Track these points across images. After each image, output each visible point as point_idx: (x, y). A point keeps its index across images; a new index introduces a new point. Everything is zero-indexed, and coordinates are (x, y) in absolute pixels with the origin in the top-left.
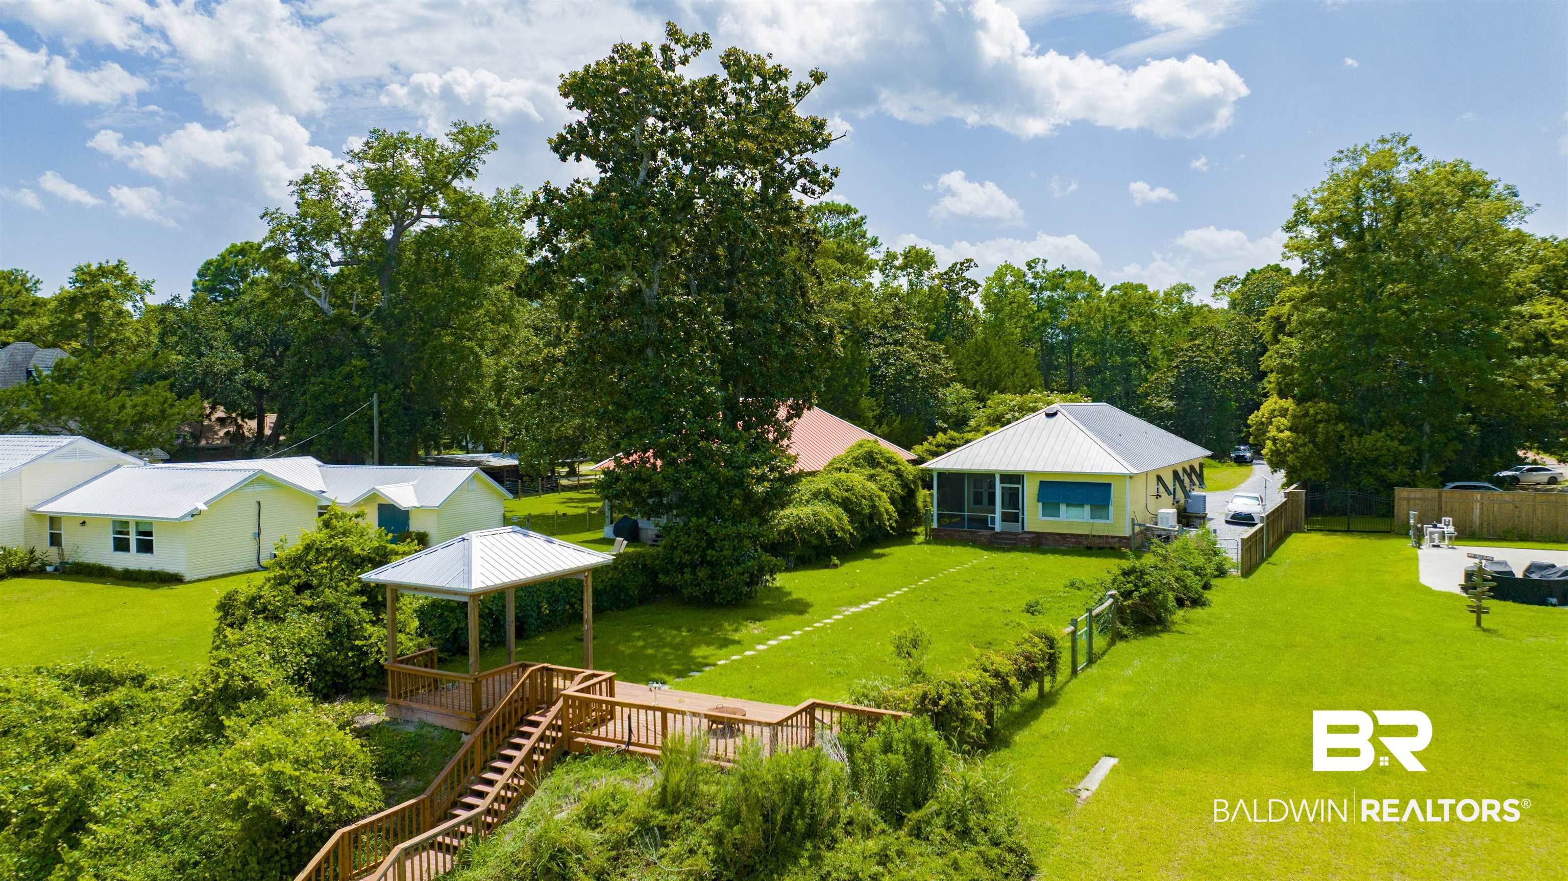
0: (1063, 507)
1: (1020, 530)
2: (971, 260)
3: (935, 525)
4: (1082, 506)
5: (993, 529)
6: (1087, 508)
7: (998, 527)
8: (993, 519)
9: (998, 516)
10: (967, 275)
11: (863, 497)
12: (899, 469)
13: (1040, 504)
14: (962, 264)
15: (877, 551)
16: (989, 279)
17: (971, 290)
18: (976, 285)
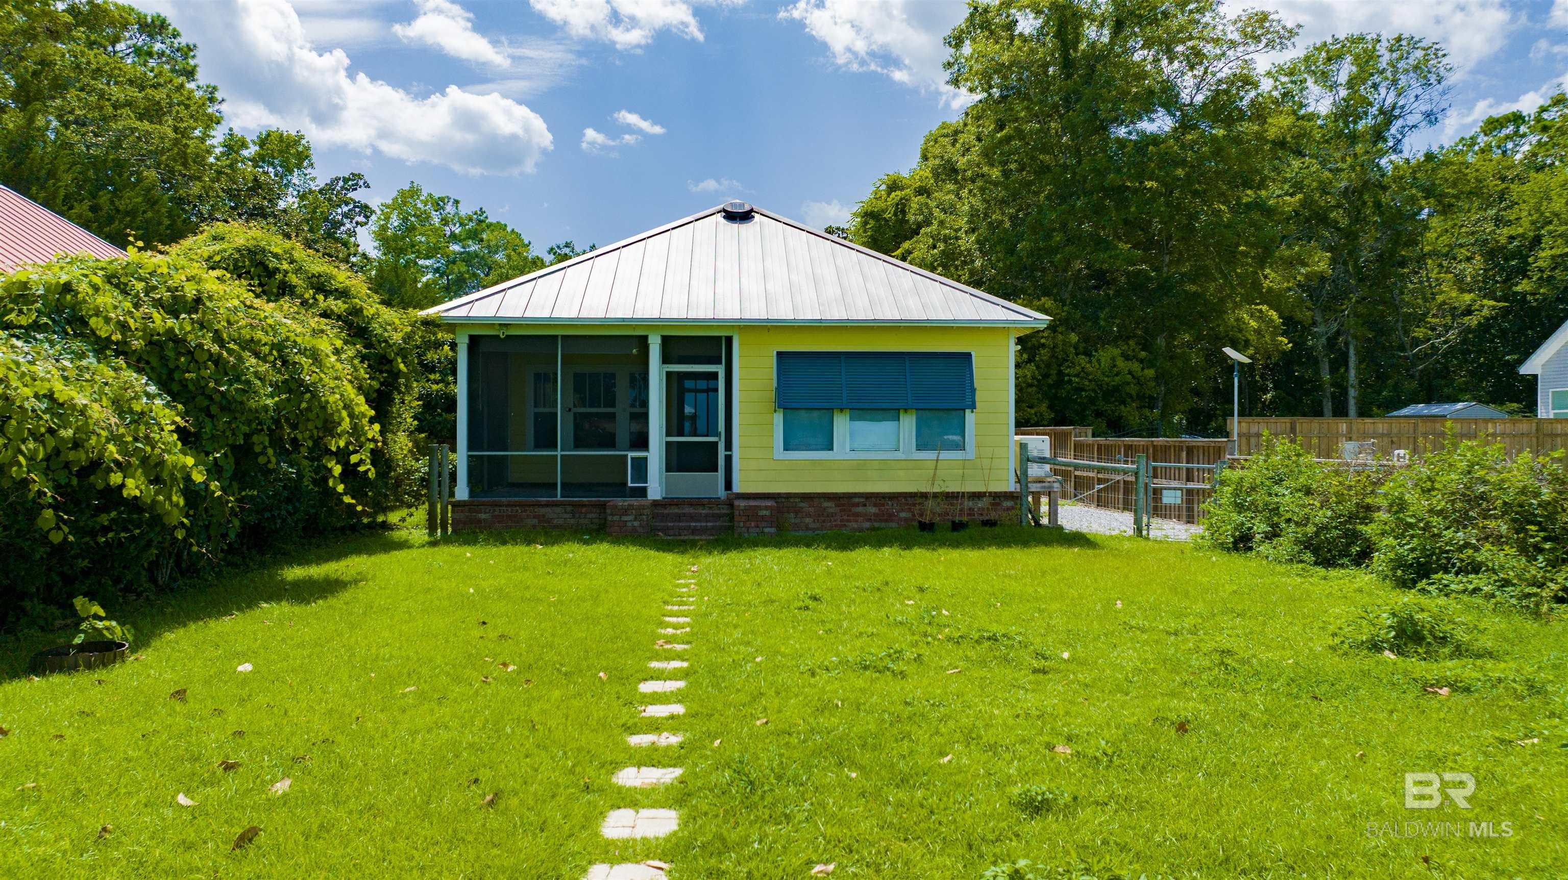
0: (842, 424)
1: (721, 493)
2: (360, 177)
3: (462, 492)
4: (892, 412)
5: (643, 492)
6: (908, 423)
7: (655, 489)
8: (641, 466)
9: (655, 455)
10: (358, 195)
11: (250, 345)
12: (357, 311)
13: (778, 419)
14: (346, 180)
15: (294, 573)
16: (387, 207)
17: (361, 219)
18: (366, 210)
